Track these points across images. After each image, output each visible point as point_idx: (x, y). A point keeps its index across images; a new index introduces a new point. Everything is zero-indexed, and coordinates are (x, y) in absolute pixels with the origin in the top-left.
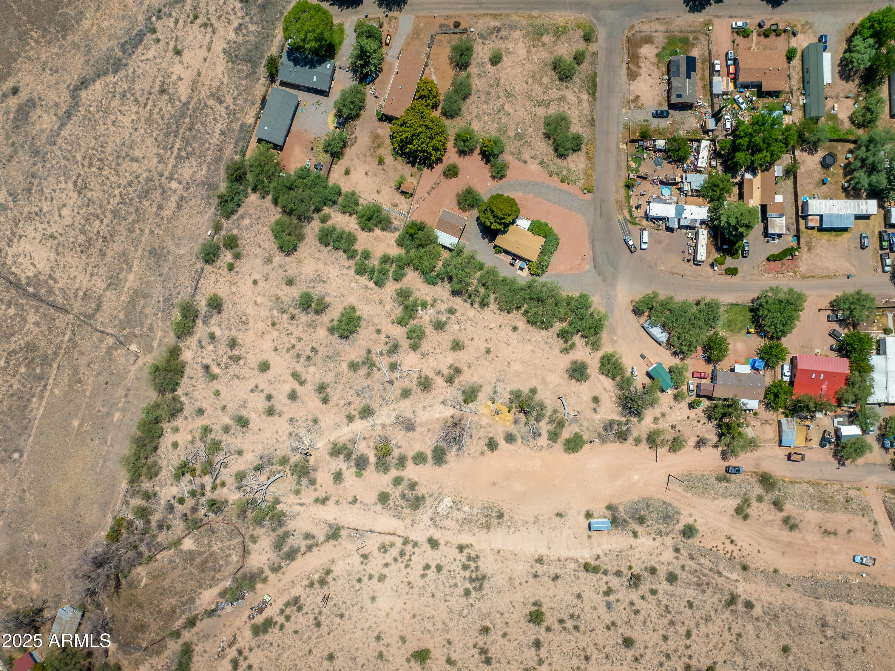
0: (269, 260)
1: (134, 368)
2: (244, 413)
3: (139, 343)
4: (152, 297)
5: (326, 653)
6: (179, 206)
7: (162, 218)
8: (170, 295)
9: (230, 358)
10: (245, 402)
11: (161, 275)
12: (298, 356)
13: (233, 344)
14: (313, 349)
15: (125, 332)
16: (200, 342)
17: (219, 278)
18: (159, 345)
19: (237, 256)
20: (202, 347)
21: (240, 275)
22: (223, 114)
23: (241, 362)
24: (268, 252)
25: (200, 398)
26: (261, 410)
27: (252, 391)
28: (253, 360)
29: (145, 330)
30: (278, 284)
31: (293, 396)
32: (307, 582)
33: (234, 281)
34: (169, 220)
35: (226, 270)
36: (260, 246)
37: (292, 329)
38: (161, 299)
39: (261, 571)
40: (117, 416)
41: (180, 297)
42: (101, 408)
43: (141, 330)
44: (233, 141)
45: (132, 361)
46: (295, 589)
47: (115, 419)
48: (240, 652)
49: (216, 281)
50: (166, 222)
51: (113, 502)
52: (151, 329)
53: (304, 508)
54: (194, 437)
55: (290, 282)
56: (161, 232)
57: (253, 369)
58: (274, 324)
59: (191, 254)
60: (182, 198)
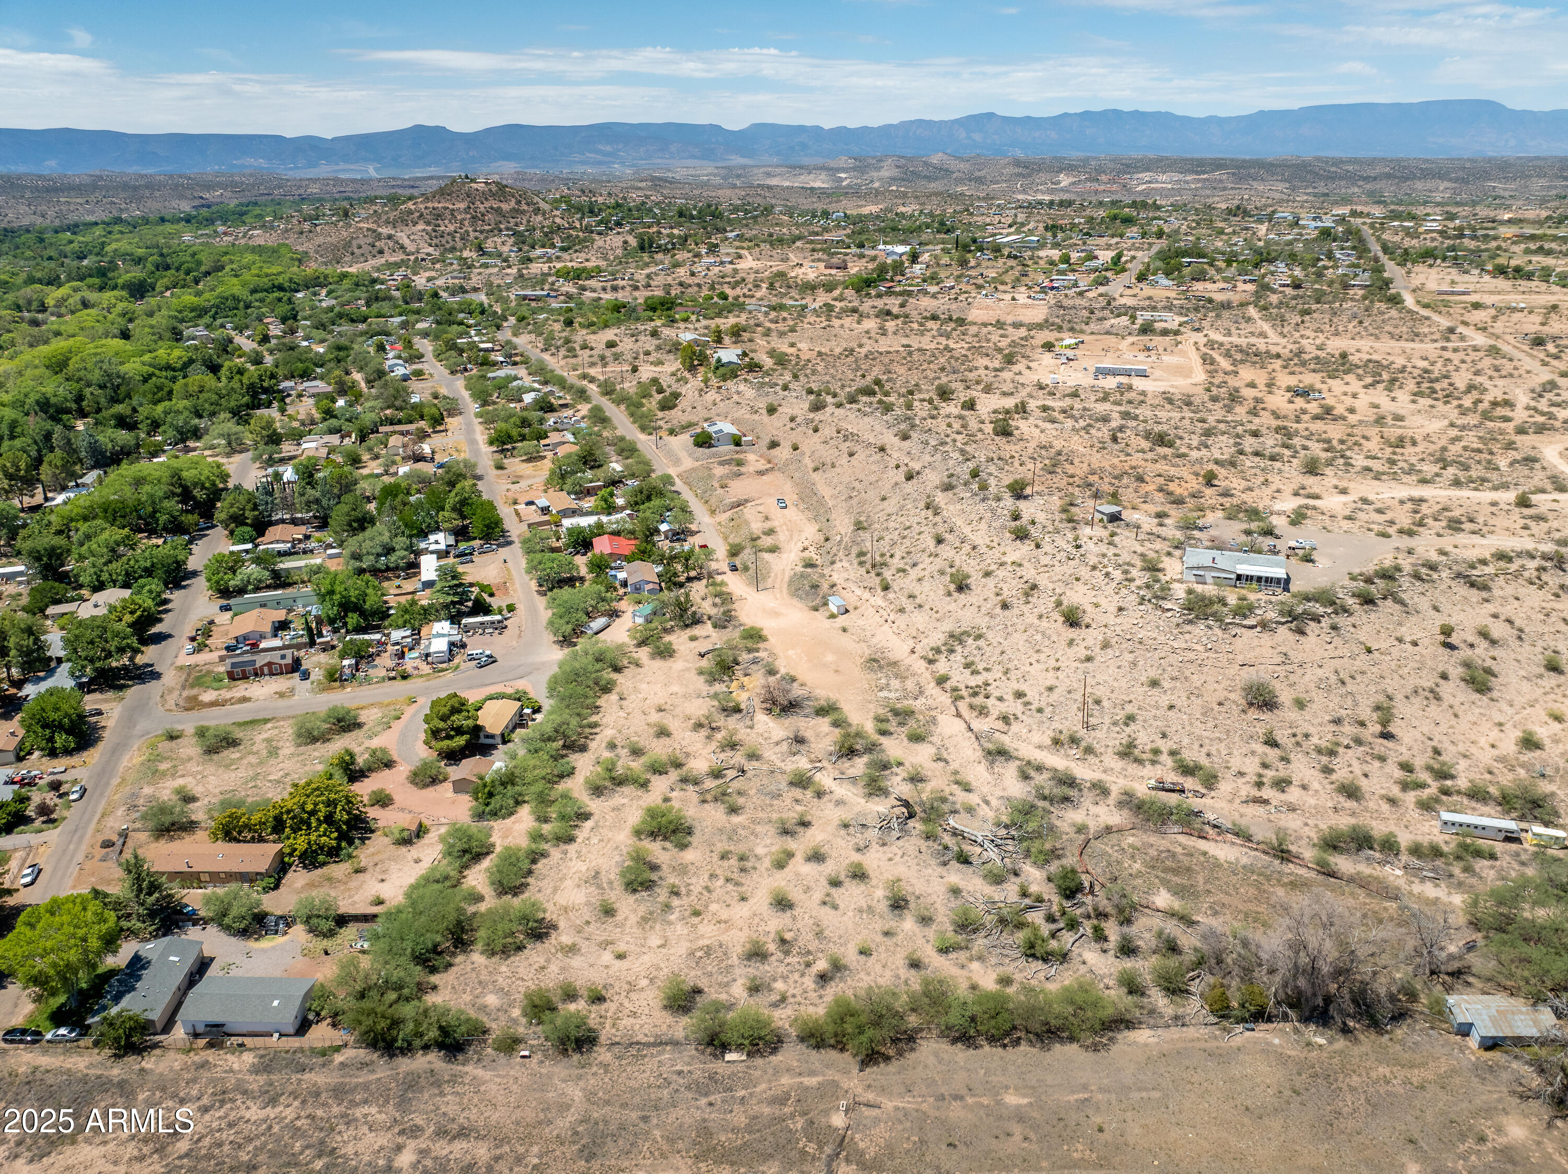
0: (572, 949)
1: (889, 1105)
2: (883, 906)
3: (826, 1112)
4: (704, 1120)
5: (1155, 691)
6: (463, 1133)
7: (497, 1159)
8: (688, 1088)
9: (787, 953)
10: (861, 911)
11: (645, 1119)
12: (743, 870)
13: (757, 954)
14: (724, 856)
15: (811, 1148)
16: (775, 1005)
17: (627, 1012)
18: (812, 1073)
19: (570, 995)
20: (783, 999)
21: (610, 981)
22: (221, 1113)
23: (788, 936)
24: (554, 955)
25: (888, 974)
26: (862, 887)
27: (835, 907)
28: (776, 922)
29: (787, 1110)
30: (616, 926)
31: (817, 857)
32: (1091, 758)
33: (626, 987)
34: (501, 1141)
35: (605, 1006)
36: (543, 968)
37: (696, 889)
38: (703, 1101)
39: (1121, 804)
40: (1012, 1099)
41: (686, 1069)
42: (1018, 1137)
43: (792, 1116)
44: (294, 1077)
45: (875, 1112)
46: (1112, 765)
47: (1025, 1101)
48: (1259, 785)
49: (634, 1014)
50: (507, 1148)
51: (1198, 1045)
52: (781, 1100)
53: (989, 798)
54: (971, 959)
55: (608, 911)
56: (535, 1149)
57: (794, 918)
58: (697, 913)
59: (580, 1077)
60: (441, 1133)
